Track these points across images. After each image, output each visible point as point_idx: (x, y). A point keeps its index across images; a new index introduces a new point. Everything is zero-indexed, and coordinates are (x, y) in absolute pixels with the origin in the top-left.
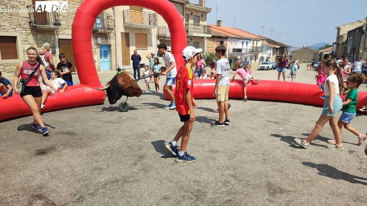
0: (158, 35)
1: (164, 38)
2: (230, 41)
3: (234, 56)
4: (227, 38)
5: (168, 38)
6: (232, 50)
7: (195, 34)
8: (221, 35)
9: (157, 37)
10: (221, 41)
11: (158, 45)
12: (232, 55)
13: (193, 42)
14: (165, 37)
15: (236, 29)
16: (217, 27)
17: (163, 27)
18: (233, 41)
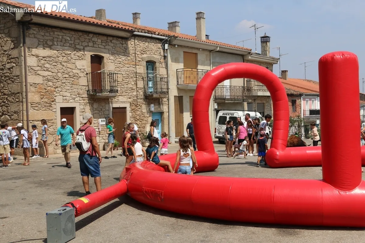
0: (215, 97)
1: (223, 101)
2: (304, 100)
3: (311, 120)
4: (300, 95)
5: (228, 100)
6: (309, 112)
7: (260, 94)
8: (293, 92)
9: (214, 99)
10: (293, 100)
11: (215, 109)
12: (309, 119)
13: (256, 104)
14: (224, 99)
15: (308, 81)
16: (282, 79)
17: (222, 87)
18: (308, 99)
